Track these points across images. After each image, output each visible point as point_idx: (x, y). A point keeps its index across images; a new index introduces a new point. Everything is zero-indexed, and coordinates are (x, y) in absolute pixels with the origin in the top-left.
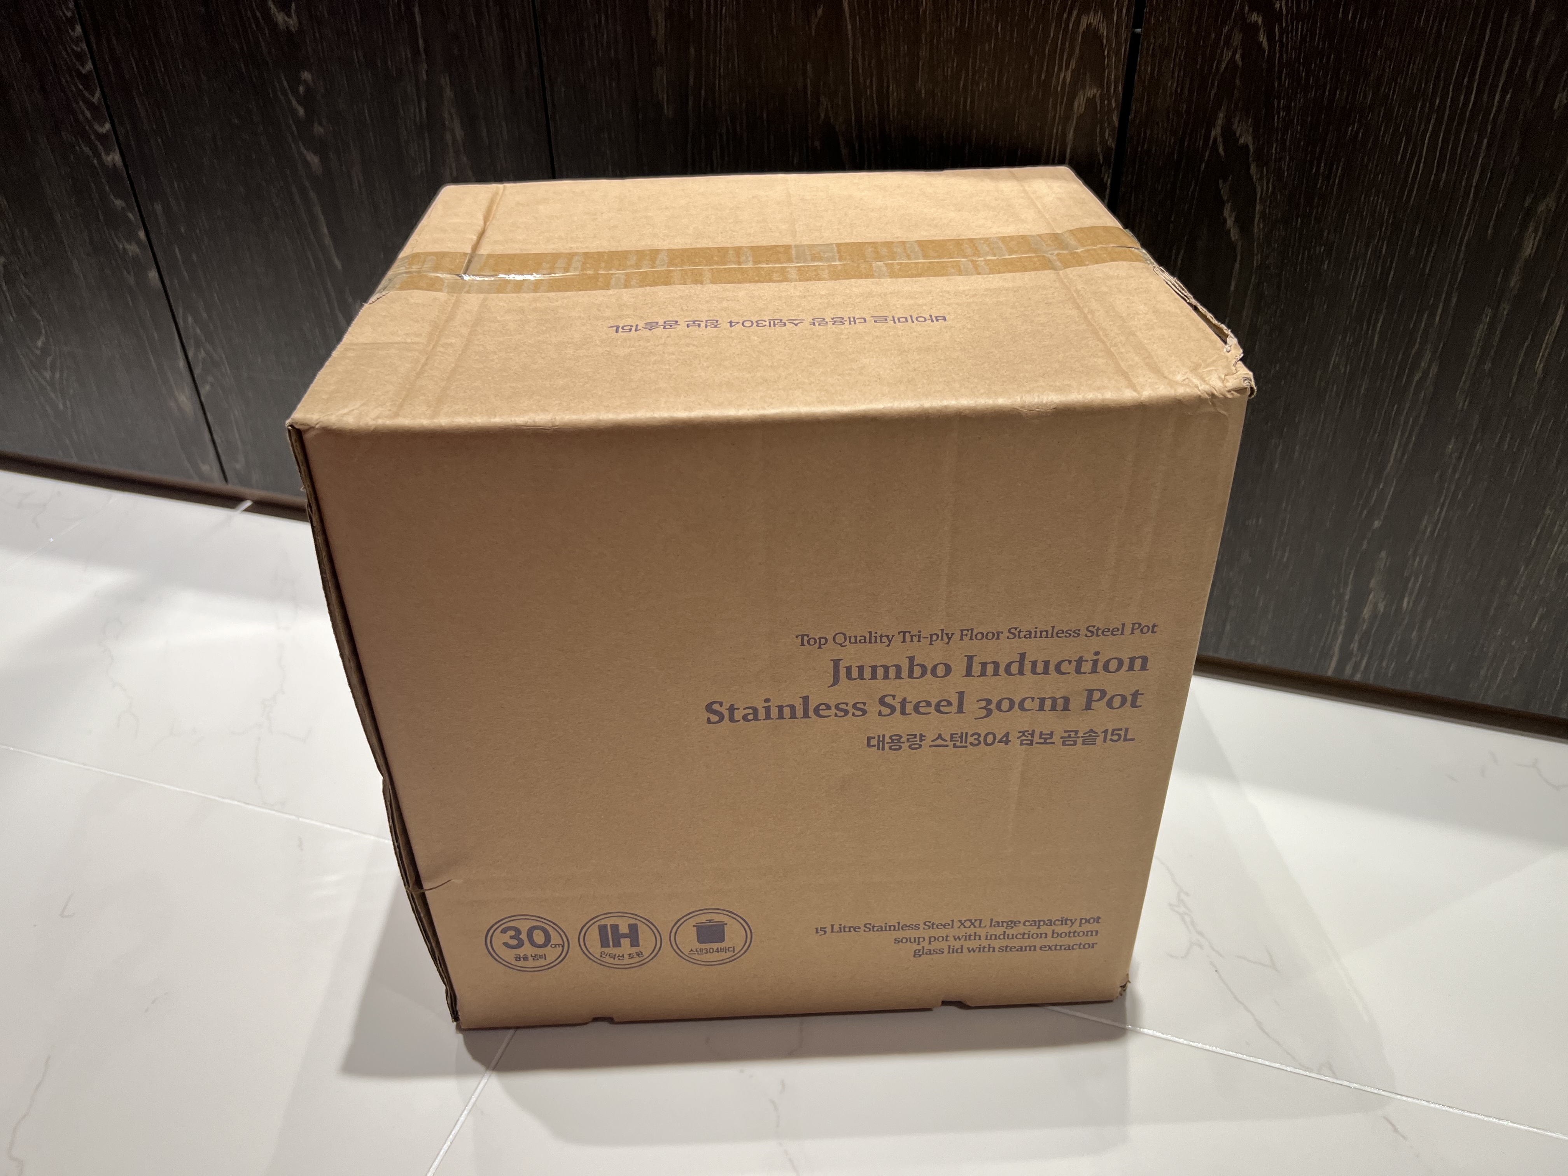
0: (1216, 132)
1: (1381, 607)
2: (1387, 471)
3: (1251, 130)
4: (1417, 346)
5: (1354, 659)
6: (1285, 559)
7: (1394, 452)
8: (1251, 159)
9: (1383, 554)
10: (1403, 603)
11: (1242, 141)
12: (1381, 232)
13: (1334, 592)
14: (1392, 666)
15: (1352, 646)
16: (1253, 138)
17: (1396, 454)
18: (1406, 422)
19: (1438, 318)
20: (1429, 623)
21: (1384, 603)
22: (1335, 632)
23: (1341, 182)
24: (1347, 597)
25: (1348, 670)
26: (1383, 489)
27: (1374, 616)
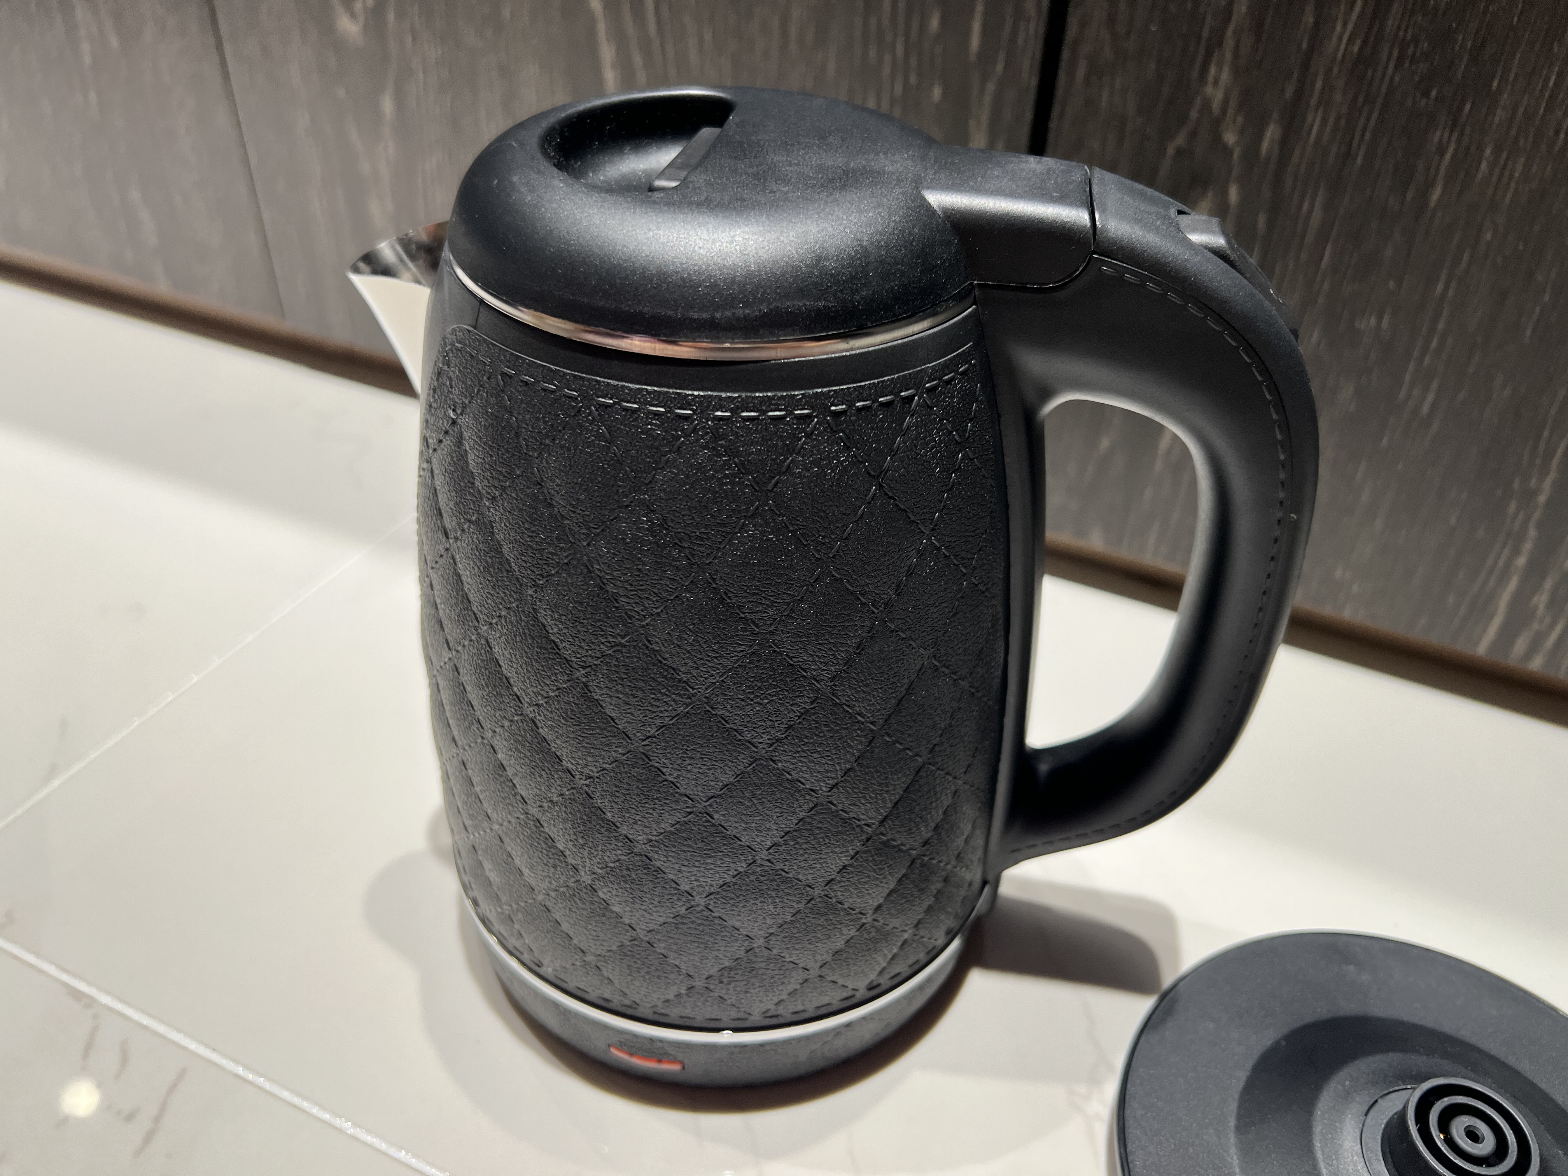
5: (1536, 626)
13: (1517, 484)
15: (1536, 599)
22: (1507, 567)
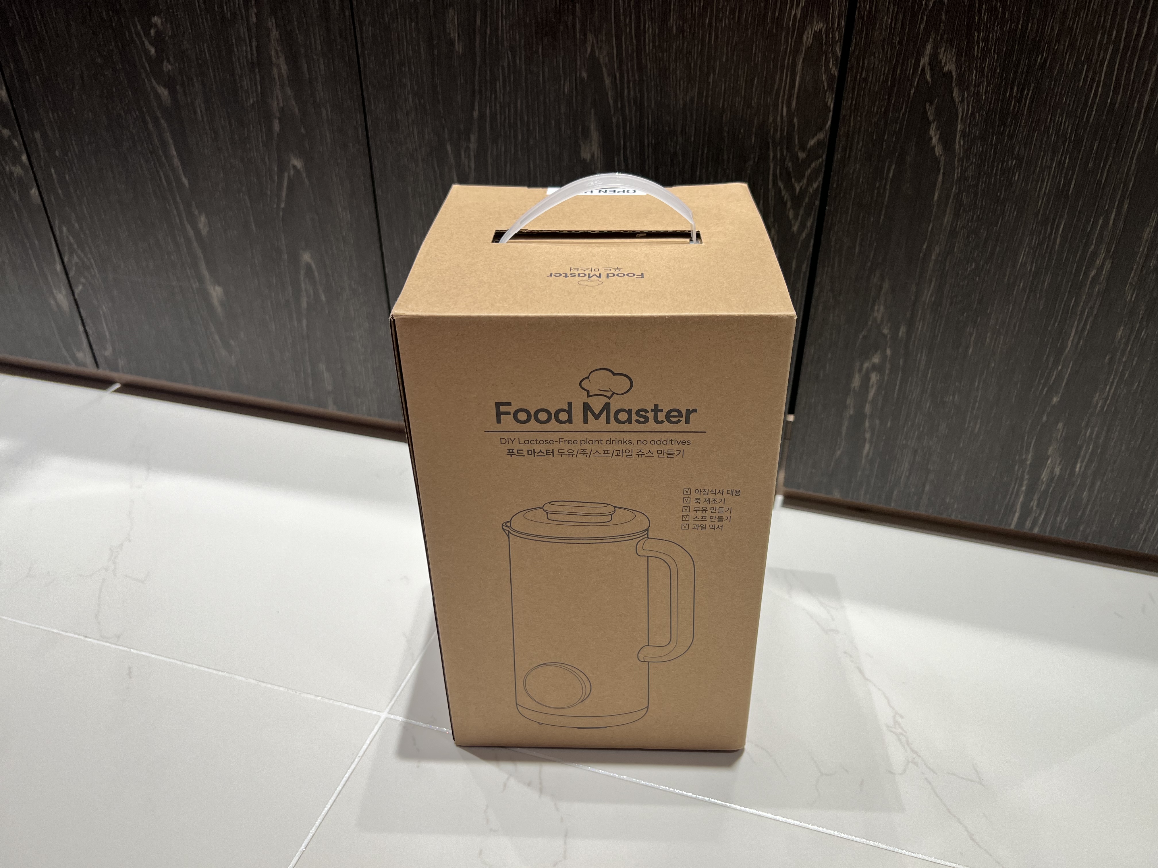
0: (924, 61)
1: (1057, 470)
2: (1065, 354)
3: (954, 59)
4: (1093, 247)
5: (1033, 515)
6: (976, 430)
7: (1071, 338)
8: (954, 84)
9: (1060, 425)
10: (1076, 468)
11: (946, 69)
12: (1064, 147)
13: (1017, 458)
14: (1066, 521)
16: (957, 66)
17: (1073, 340)
18: (1083, 312)
19: (1111, 222)
20: (1098, 484)
21: (1060, 467)
22: (1018, 490)
23: (1031, 104)
24: (1028, 463)
25: (1028, 524)
26: (1061, 370)
27: (1051, 479)
